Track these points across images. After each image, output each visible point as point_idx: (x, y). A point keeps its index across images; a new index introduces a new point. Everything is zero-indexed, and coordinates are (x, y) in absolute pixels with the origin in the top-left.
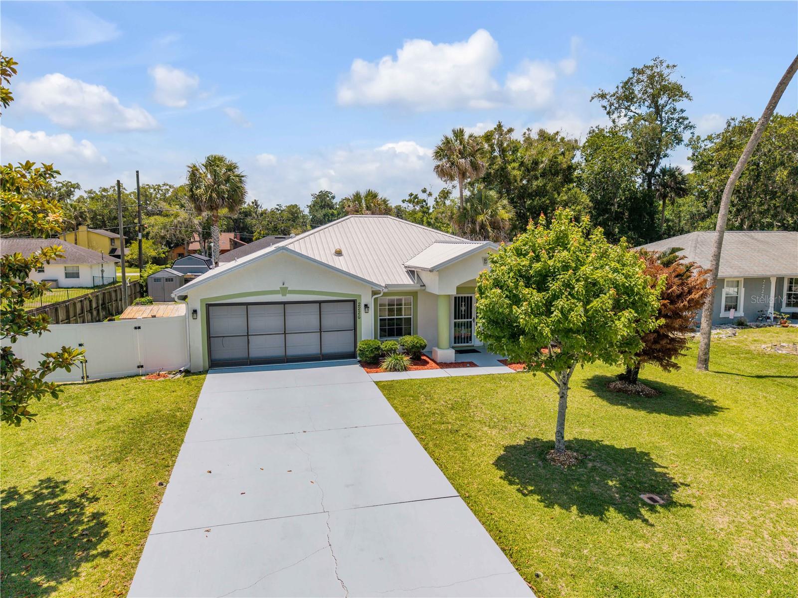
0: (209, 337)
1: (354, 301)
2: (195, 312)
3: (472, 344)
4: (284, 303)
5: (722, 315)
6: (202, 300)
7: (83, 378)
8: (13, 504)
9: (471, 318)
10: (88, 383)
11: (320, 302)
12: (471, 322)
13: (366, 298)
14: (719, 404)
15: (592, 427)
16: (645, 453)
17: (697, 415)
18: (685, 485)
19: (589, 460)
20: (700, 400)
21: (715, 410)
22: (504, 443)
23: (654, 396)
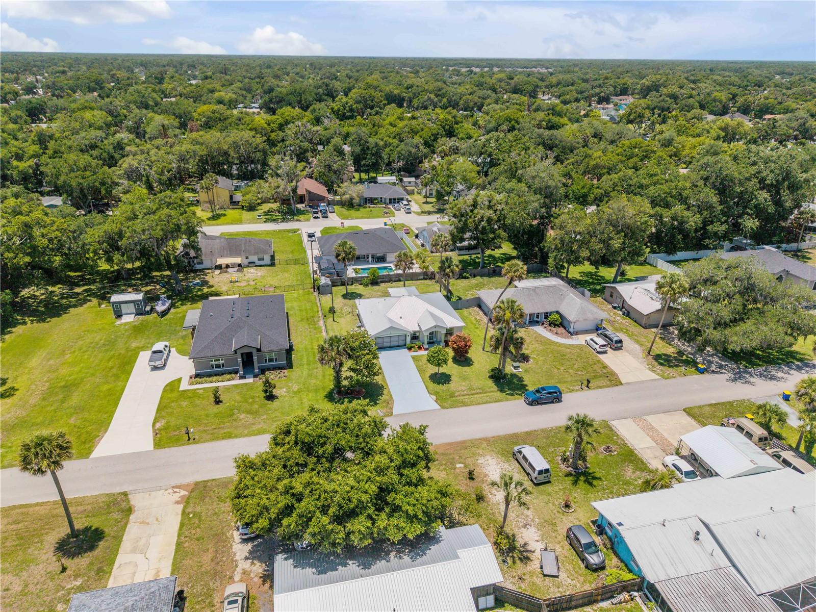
1: (406, 335)
4: (391, 336)
11: (398, 336)
13: (409, 334)
14: (474, 363)
15: (447, 369)
16: (451, 375)
17: (467, 367)
18: (452, 381)
19: (442, 376)
20: (471, 362)
21: (471, 365)
22: (431, 373)
23: (463, 361)
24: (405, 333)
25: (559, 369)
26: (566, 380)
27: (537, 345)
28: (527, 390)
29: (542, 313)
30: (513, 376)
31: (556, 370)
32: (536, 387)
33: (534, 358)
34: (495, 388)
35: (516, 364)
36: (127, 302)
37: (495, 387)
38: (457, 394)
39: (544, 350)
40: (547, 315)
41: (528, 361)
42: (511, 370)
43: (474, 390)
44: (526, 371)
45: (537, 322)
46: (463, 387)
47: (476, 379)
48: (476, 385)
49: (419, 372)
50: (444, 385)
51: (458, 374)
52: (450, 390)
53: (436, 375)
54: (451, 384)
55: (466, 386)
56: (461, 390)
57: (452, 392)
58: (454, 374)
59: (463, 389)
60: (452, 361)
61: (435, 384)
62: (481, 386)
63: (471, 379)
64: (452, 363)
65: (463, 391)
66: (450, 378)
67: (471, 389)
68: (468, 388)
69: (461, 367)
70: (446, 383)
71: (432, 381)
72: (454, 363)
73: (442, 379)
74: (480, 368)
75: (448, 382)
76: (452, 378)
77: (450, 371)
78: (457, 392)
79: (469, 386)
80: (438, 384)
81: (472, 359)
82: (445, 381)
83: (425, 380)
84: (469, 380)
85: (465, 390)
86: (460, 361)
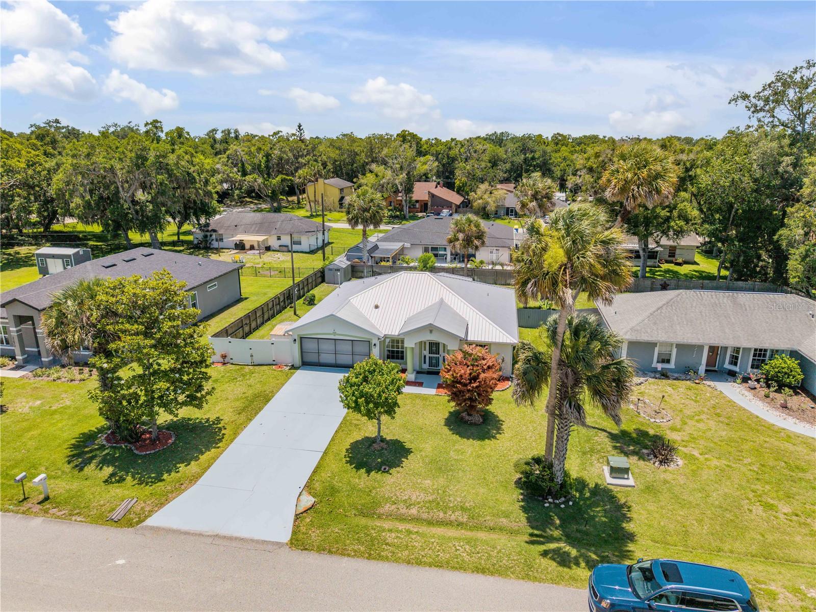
0: (302, 352)
1: (369, 341)
2: (295, 340)
4: (335, 339)
5: (653, 366)
6: (298, 335)
7: (251, 363)
8: (207, 424)
10: (254, 365)
11: (352, 341)
13: (375, 341)
14: (500, 436)
15: (413, 435)
16: (412, 452)
17: (474, 439)
18: (402, 467)
19: (386, 450)
20: (495, 432)
21: (489, 439)
22: (367, 435)
23: (475, 424)
24: (366, 337)
25: (769, 507)
26: (793, 553)
27: (712, 424)
28: (625, 555)
29: (746, 350)
30: (601, 494)
31: (758, 510)
32: (664, 555)
33: (690, 458)
34: (520, 519)
35: (620, 461)
36: (53, 256)
37: (523, 517)
38: (388, 508)
39: (731, 440)
40: (760, 356)
41: (665, 461)
42: (601, 476)
43: (445, 509)
44: (650, 489)
45: (732, 374)
46: (418, 494)
47: (473, 478)
48: (463, 495)
49: (340, 427)
50: (371, 474)
51: (435, 452)
52: (374, 491)
53: (374, 443)
54: (391, 474)
55: (427, 494)
56: (405, 501)
57: (374, 502)
58: (421, 451)
59: (414, 498)
60: (446, 419)
61: (351, 465)
62: (472, 503)
63: (461, 474)
64: (443, 422)
65: (411, 505)
66: (403, 459)
67: (438, 503)
68: (431, 498)
69: (456, 437)
70: (382, 469)
71: (349, 457)
72: (446, 425)
73: (380, 456)
74: (509, 450)
75: (387, 468)
76: (407, 459)
77: (418, 441)
78: (388, 504)
79: (438, 493)
80: (358, 468)
81: (502, 425)
82: (383, 463)
83: (334, 449)
84: (450, 477)
85: (419, 503)
86: (466, 422)
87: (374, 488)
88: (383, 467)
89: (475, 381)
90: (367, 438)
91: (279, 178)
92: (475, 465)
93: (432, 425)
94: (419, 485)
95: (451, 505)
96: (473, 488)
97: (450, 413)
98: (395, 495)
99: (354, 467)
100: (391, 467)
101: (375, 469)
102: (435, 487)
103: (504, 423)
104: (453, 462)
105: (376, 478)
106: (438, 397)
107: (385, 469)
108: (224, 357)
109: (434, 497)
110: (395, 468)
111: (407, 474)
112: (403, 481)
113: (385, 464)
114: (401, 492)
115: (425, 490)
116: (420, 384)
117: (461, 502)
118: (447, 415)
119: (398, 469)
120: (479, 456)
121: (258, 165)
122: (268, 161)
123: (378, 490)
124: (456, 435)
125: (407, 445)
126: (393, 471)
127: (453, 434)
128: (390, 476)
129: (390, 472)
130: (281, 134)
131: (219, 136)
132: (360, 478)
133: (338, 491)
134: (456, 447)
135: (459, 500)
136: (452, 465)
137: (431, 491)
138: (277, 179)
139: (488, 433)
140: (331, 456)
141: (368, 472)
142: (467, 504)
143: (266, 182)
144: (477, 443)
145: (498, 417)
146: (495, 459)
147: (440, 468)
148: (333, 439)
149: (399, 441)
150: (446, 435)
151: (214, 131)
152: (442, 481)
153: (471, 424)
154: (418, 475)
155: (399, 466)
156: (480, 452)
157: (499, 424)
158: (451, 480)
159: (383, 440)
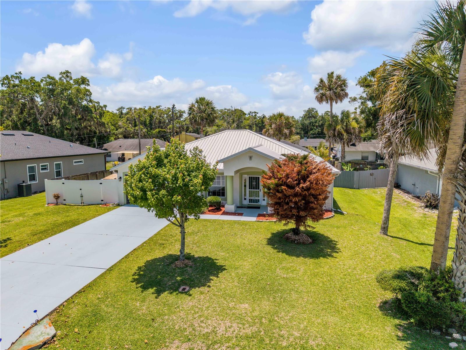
2: (121, 178)
3: (260, 204)
6: (123, 173)
7: (82, 203)
9: (259, 189)
10: (84, 205)
12: (259, 191)
14: (338, 254)
15: (228, 253)
16: (225, 269)
17: (305, 257)
18: (209, 286)
19: (191, 267)
20: (330, 250)
21: (324, 257)
22: (170, 253)
23: (304, 243)
46: (228, 324)
47: (314, 302)
48: (302, 326)
49: (142, 245)
50: (162, 295)
51: (256, 270)
52: (159, 320)
53: (177, 260)
54: (190, 295)
55: (244, 324)
56: (206, 336)
57: (153, 337)
58: (236, 269)
59: (221, 331)
60: (269, 239)
61: (137, 284)
62: (319, 341)
63: (294, 296)
64: (265, 242)
65: (216, 342)
66: (211, 277)
67: (262, 340)
68: (249, 331)
69: (282, 255)
70: (180, 290)
71: (139, 275)
72: (269, 244)
73: (181, 274)
74: (355, 269)
75: (188, 288)
76: (218, 277)
77: (234, 259)
78: (176, 341)
79: (261, 323)
80: (145, 288)
81: (336, 244)
82: (183, 283)
83: (123, 266)
84: (278, 299)
85: (229, 339)
86: (293, 241)
87: (160, 315)
88: (182, 287)
89: (305, 181)
90: (171, 255)
91: (157, 130)
92: (312, 284)
93: (252, 244)
94: (231, 310)
95: (284, 344)
96: (317, 316)
97: (273, 234)
98: (192, 325)
99: (141, 287)
100: (193, 286)
101: (170, 289)
102: (256, 313)
103: (337, 243)
104: (281, 281)
105: (168, 301)
106: (259, 223)
107: (184, 289)
108: (57, 197)
109: (255, 329)
110: (199, 287)
111: (214, 295)
112: (208, 304)
113: (186, 284)
114: (202, 322)
115: (240, 319)
116: (241, 214)
117: (301, 338)
118: (269, 236)
119: (202, 289)
120: (316, 275)
121: (144, 121)
122: (151, 120)
123: (166, 317)
124: (283, 253)
125: (220, 263)
126: (193, 291)
127: (279, 252)
128: (189, 298)
129: (191, 292)
130: (161, 108)
131: (124, 111)
132: (143, 301)
133: (103, 320)
134: (283, 265)
135: (297, 334)
136: (281, 285)
137: (249, 319)
138: (156, 130)
139: (322, 250)
140: (114, 273)
141: (159, 293)
142: (311, 342)
143: (149, 133)
144: (310, 261)
145: (329, 238)
146: (339, 278)
147: (264, 288)
148: (127, 257)
149: (210, 259)
150: (269, 253)
151: (122, 108)
152: (266, 305)
153: (299, 243)
154: (231, 297)
155: (204, 285)
156: (317, 271)
157: (333, 244)
158: (280, 304)
159: (189, 257)
